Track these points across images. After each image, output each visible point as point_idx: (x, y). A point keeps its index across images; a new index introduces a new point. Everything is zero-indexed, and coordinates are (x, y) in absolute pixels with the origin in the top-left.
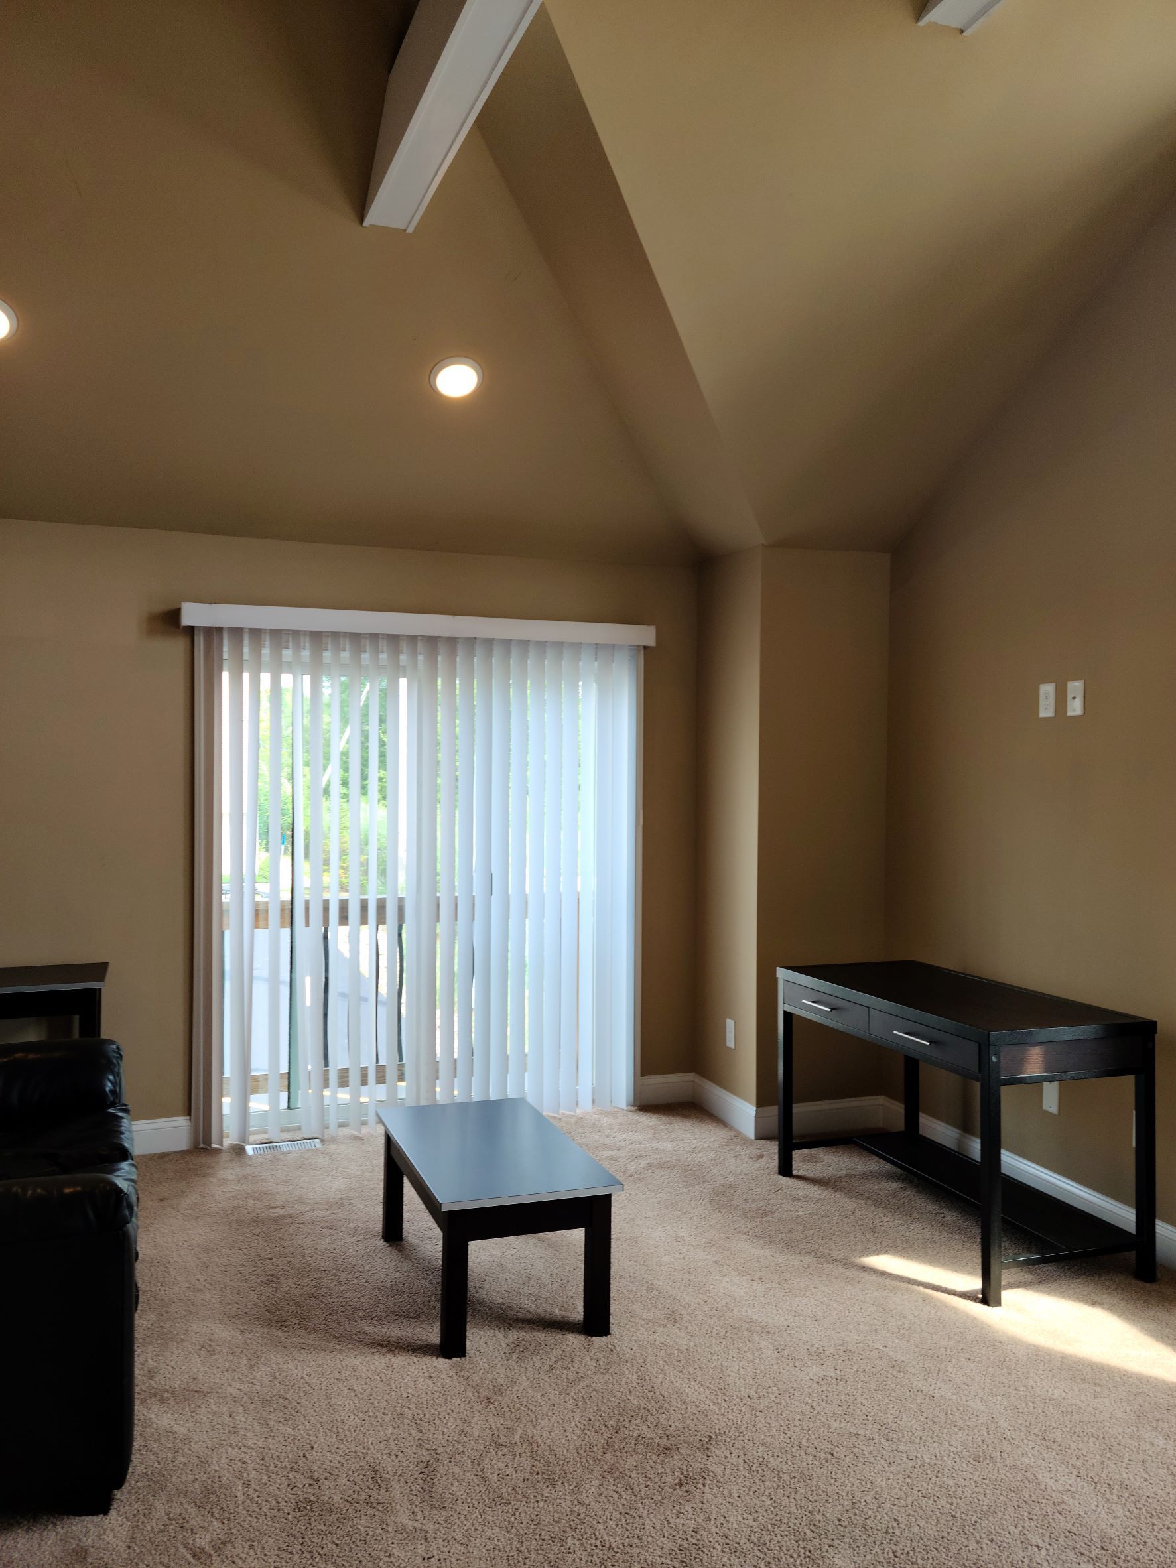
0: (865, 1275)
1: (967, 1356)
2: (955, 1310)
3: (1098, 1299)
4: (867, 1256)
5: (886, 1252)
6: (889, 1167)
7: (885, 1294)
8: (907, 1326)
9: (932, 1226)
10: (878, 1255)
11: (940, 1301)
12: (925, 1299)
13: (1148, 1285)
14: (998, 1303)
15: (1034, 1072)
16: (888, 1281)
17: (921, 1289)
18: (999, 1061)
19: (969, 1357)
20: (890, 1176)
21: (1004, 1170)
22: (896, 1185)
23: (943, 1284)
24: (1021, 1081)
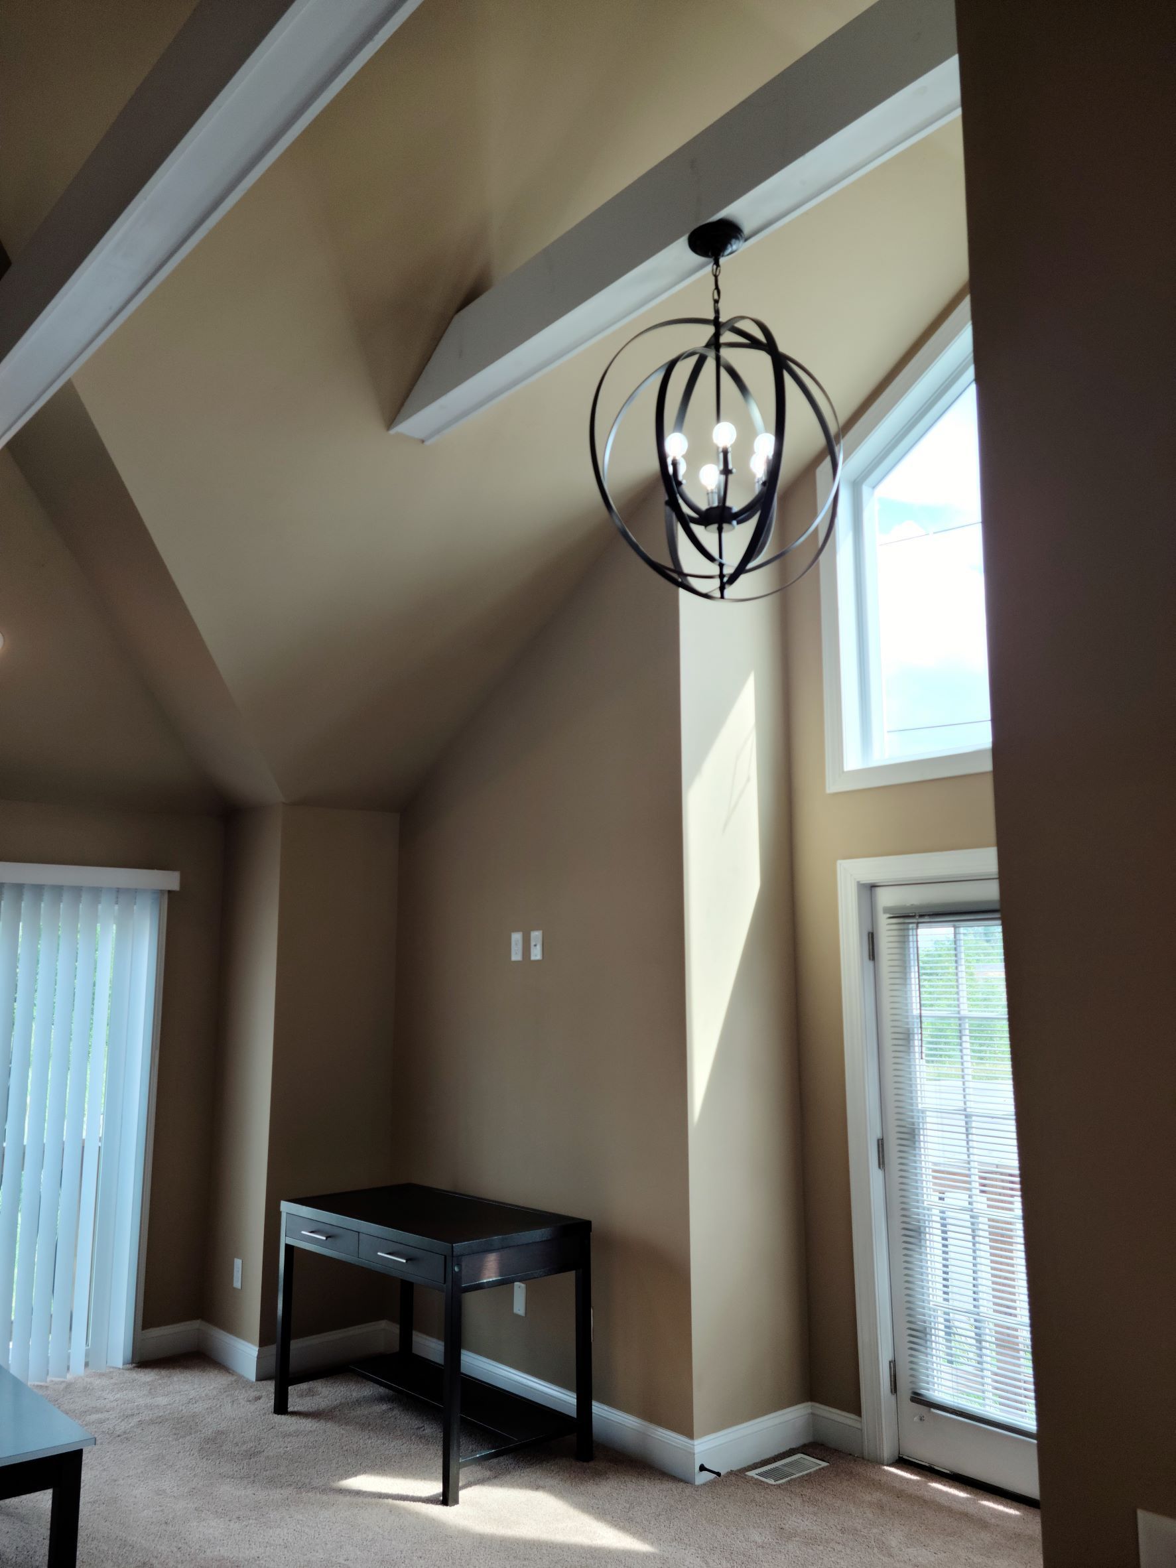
0: (341, 1498)
1: (420, 1554)
2: (417, 1515)
3: (541, 1483)
4: (346, 1478)
5: (365, 1472)
6: (382, 1390)
7: (356, 1511)
8: (370, 1537)
9: (411, 1440)
10: (356, 1476)
11: (405, 1509)
12: (392, 1509)
13: (585, 1464)
14: (456, 1502)
15: (490, 1277)
16: (360, 1500)
17: (390, 1501)
18: (460, 1270)
19: (421, 1555)
20: (382, 1399)
21: (464, 1370)
22: (384, 1407)
23: (411, 1493)
24: (480, 1287)
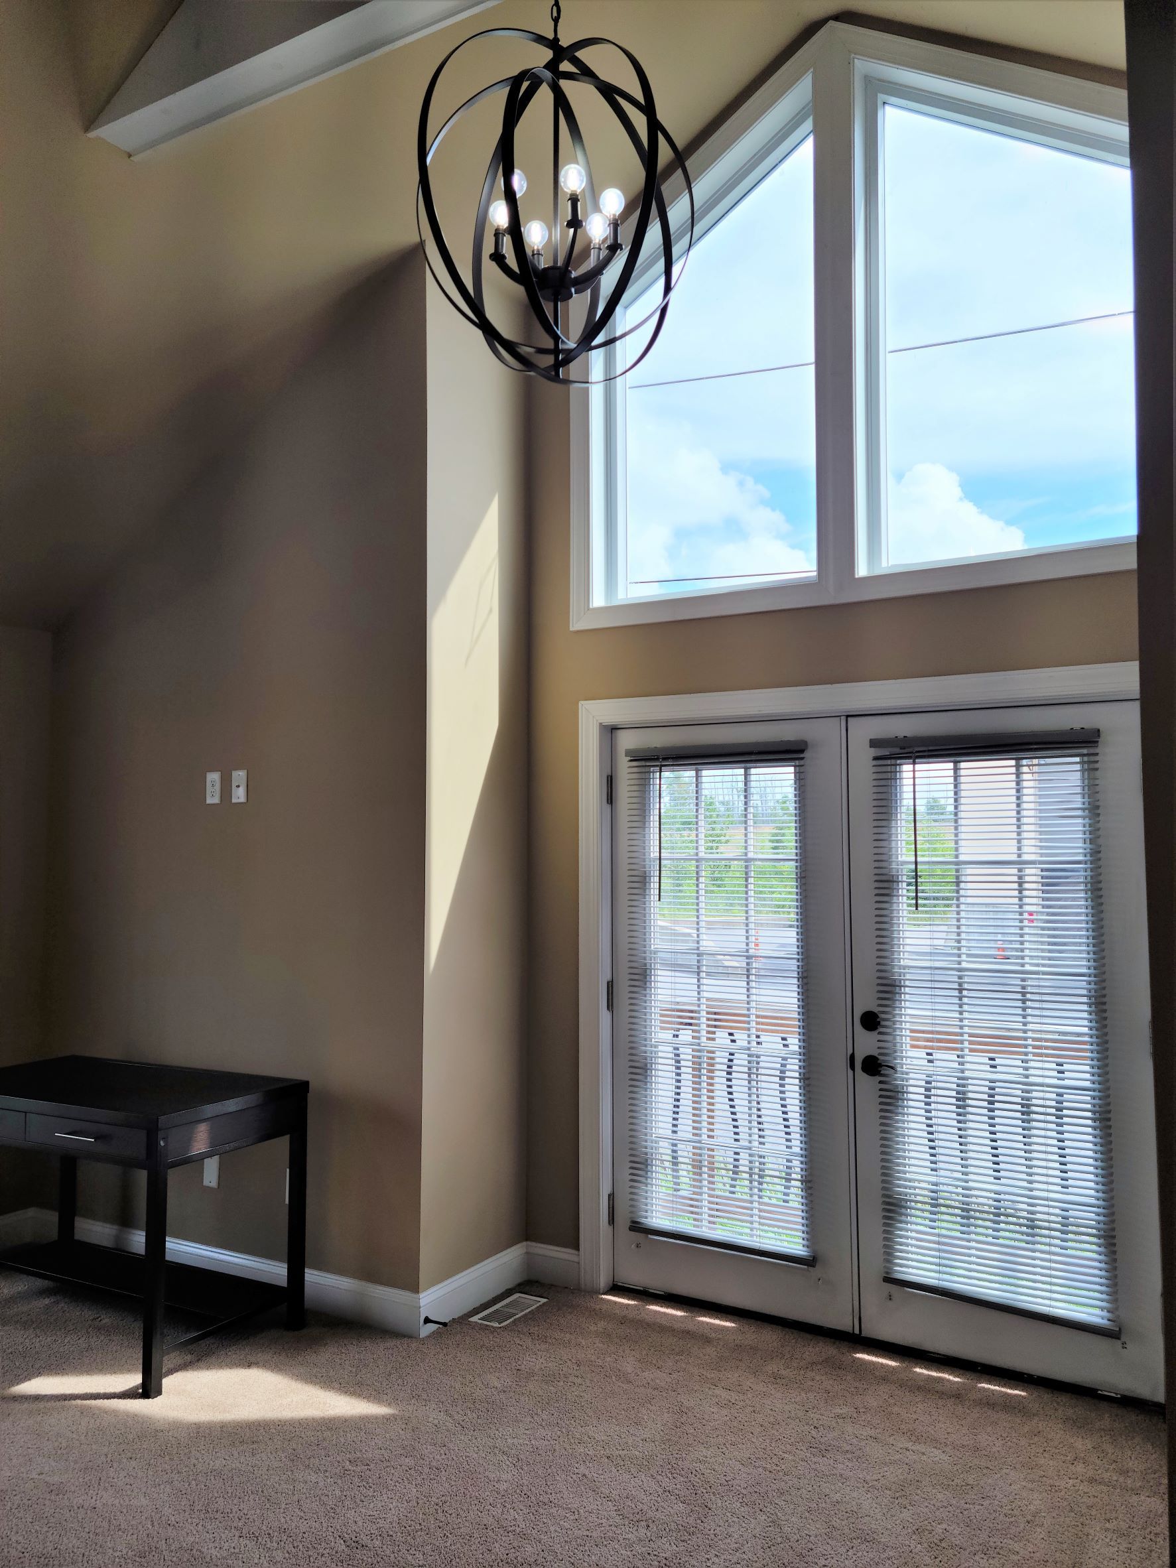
0: (17, 1406)
1: (129, 1455)
2: (115, 1413)
3: (253, 1359)
4: (18, 1384)
5: (39, 1374)
6: (40, 1283)
7: (39, 1418)
8: (64, 1445)
9: (88, 1333)
10: (30, 1380)
11: (99, 1408)
12: (83, 1411)
13: (296, 1332)
14: (159, 1393)
15: (200, 1149)
16: (41, 1405)
17: (79, 1402)
18: (166, 1144)
19: (130, 1456)
20: (43, 1293)
21: (169, 1257)
22: (47, 1301)
23: (102, 1391)
24: (187, 1161)
